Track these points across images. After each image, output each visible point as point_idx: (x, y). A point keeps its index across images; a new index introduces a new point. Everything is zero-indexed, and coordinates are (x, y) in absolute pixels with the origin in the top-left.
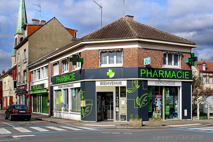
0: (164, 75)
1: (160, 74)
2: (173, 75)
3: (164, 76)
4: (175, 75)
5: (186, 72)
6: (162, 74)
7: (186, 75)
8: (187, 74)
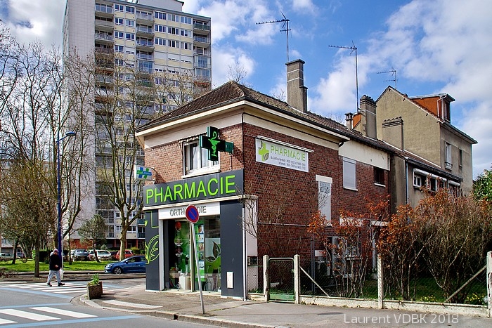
0: (183, 193)
1: (175, 192)
2: (199, 191)
3: (184, 197)
4: (204, 190)
5: (227, 178)
6: (179, 192)
7: (227, 184)
8: (230, 181)
